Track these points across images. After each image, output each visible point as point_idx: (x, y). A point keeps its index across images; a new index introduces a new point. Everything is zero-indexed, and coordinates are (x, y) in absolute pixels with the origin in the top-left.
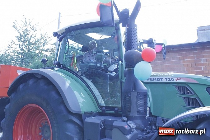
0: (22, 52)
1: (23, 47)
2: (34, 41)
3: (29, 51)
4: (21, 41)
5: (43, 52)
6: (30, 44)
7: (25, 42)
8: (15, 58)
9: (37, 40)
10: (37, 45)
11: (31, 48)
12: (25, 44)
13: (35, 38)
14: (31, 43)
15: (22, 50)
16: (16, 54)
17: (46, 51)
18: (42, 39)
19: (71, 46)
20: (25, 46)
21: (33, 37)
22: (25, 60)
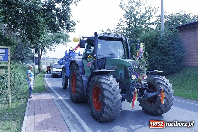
0: (130, 28)
1: (130, 24)
2: (140, 16)
3: (136, 26)
4: (128, 18)
5: (149, 26)
6: (136, 20)
7: (132, 19)
8: (125, 35)
9: (142, 15)
10: (143, 20)
11: (137, 23)
12: (132, 20)
13: (140, 13)
14: (137, 18)
15: (130, 26)
16: (125, 31)
17: (152, 24)
18: (147, 13)
19: (177, 15)
20: (132, 22)
21: (139, 13)
22: (133, 35)
